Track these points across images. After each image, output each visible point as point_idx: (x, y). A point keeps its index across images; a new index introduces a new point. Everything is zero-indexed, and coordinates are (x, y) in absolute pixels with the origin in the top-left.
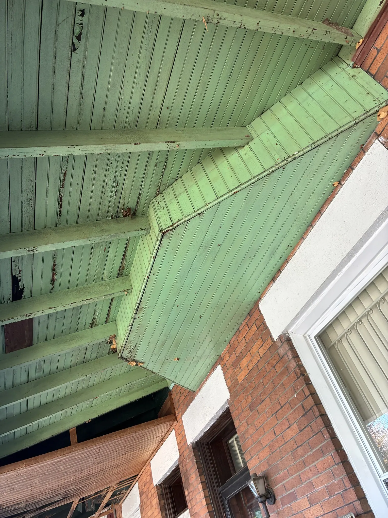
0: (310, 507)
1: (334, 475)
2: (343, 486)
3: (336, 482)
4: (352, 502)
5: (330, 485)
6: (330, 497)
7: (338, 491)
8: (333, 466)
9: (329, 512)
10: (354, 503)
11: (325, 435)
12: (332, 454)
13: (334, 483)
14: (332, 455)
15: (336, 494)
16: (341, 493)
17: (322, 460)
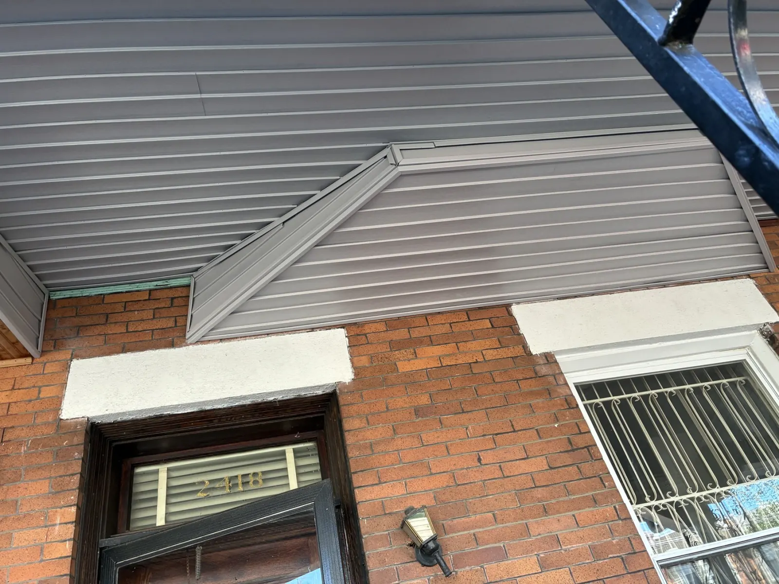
0: (541, 572)
1: (612, 533)
2: (628, 547)
3: (614, 541)
4: (643, 570)
5: (601, 545)
6: (595, 561)
7: (616, 554)
8: (613, 521)
9: (586, 581)
10: (645, 571)
11: (607, 482)
12: (617, 506)
13: (610, 542)
14: (615, 507)
15: (611, 558)
16: (624, 556)
17: (592, 512)
